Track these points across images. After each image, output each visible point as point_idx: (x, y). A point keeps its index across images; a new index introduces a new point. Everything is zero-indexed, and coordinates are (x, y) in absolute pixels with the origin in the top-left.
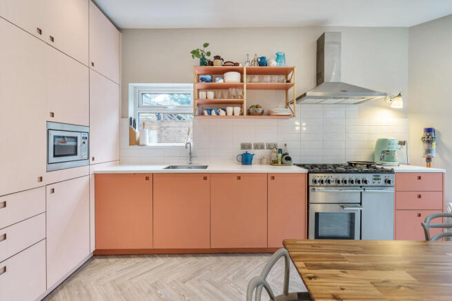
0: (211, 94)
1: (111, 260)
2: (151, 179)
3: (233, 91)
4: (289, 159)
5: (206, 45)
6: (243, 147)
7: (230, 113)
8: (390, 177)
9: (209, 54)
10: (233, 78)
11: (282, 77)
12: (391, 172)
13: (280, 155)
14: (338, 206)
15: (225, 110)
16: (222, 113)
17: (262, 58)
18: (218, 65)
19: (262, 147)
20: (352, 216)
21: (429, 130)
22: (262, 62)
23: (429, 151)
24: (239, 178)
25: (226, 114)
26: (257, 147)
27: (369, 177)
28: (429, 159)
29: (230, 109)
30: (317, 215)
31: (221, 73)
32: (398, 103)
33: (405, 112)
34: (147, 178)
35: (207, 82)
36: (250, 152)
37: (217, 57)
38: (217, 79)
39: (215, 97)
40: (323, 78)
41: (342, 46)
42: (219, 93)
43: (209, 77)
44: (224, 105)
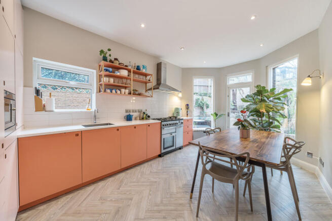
0: (112, 80)
1: (42, 207)
2: (80, 135)
3: (124, 81)
4: (149, 117)
5: (109, 50)
6: (127, 111)
7: (123, 92)
8: (182, 121)
9: (110, 55)
10: (124, 73)
11: (144, 77)
12: (182, 119)
13: (145, 115)
14: (169, 134)
15: (120, 90)
16: (119, 92)
17: (138, 67)
18: (116, 64)
19: (136, 112)
20: (174, 137)
21: (188, 105)
22: (138, 68)
23: (187, 112)
24: (135, 127)
25: (121, 93)
26: (133, 111)
27: (178, 122)
28: (187, 115)
29: (123, 90)
30: (164, 139)
31: (118, 69)
32: (180, 95)
33: (181, 98)
34: (77, 135)
35: (110, 72)
36: (131, 114)
37: (116, 59)
38: (116, 72)
39: (114, 82)
40: (161, 82)
41: (167, 69)
42: (117, 80)
43: (111, 69)
44: (119, 87)
